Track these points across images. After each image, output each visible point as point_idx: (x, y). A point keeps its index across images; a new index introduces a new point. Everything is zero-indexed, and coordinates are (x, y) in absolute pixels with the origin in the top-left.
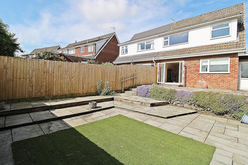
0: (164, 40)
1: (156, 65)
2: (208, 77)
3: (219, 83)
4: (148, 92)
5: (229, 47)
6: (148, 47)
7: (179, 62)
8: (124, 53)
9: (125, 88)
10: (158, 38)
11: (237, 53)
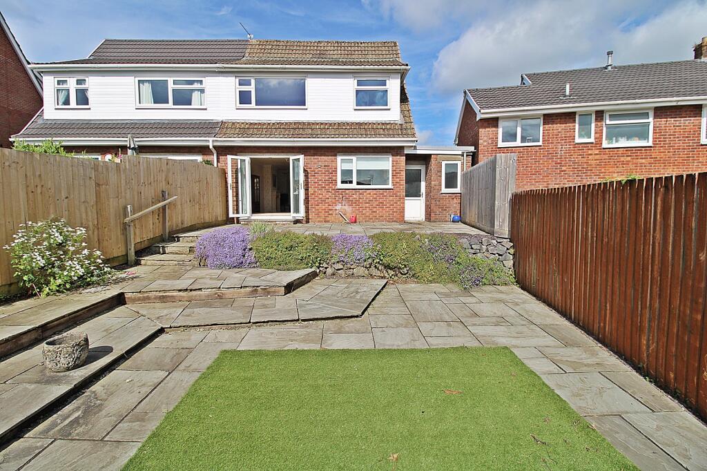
0: (238, 86)
1: (218, 161)
2: (354, 196)
3: (374, 210)
4: (244, 250)
5: (391, 132)
6: (183, 99)
7: (288, 157)
8: (67, 102)
9: (139, 247)
10: (218, 75)
11: (402, 148)
